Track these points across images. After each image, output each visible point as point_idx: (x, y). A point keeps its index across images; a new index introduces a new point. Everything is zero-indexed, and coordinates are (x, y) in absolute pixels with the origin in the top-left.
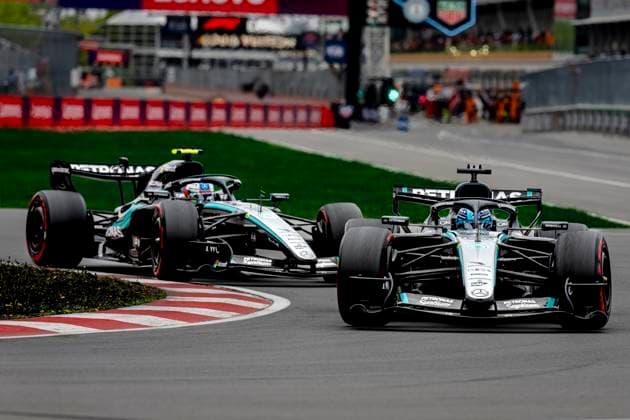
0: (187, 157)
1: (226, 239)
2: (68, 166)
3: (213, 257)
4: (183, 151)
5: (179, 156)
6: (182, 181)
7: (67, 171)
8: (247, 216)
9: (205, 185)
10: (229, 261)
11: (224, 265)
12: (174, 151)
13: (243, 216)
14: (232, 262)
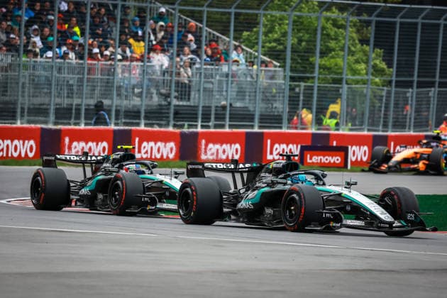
0: (126, 149)
1: (155, 194)
2: (55, 156)
3: (146, 204)
4: (124, 147)
5: (121, 150)
6: (124, 163)
7: (53, 158)
8: (164, 182)
9: (138, 165)
10: (156, 205)
11: (153, 208)
12: (119, 147)
13: (161, 182)
14: (158, 206)
